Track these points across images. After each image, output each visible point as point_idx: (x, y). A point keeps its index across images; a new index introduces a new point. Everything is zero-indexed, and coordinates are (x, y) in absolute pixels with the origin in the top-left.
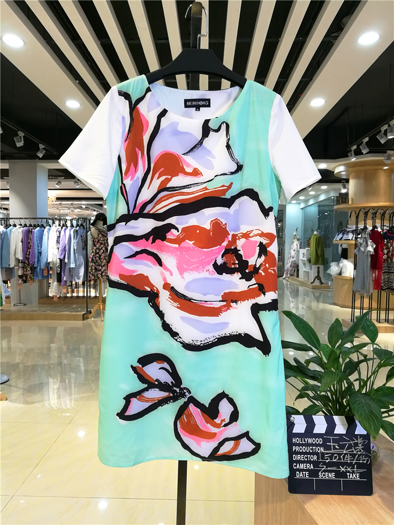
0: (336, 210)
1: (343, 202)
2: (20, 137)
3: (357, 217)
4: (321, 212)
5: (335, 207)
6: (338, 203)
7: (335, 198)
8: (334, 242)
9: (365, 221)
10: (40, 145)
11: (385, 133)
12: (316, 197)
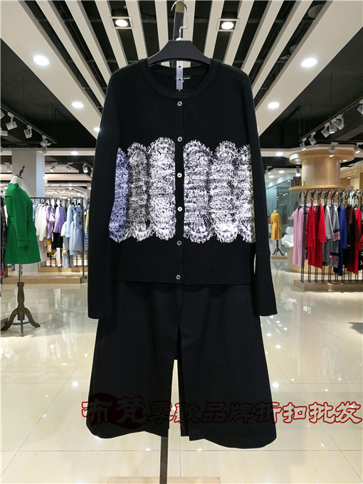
0: (292, 192)
1: (296, 185)
2: (29, 130)
5: (290, 189)
6: (293, 186)
7: (291, 181)
8: (290, 218)
10: (43, 136)
11: (328, 129)
12: (275, 180)
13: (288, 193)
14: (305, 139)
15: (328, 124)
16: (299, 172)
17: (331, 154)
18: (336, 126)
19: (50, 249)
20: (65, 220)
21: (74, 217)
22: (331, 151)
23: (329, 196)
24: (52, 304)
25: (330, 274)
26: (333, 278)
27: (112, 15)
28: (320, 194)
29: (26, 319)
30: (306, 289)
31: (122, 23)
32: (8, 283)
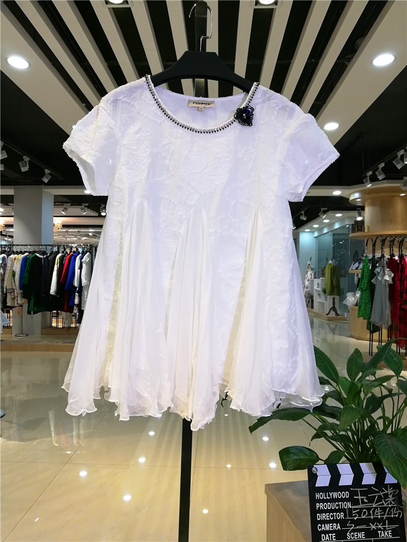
0: (352, 238)
1: (359, 230)
2: (26, 162)
3: (374, 245)
4: (335, 241)
5: (351, 235)
6: (354, 231)
7: (351, 227)
8: (350, 271)
9: (382, 249)
10: (46, 170)
11: (402, 159)
14: (370, 173)
17: (403, 192)
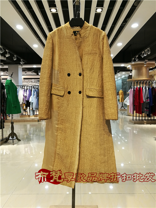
2: (15, 57)
3: (134, 84)
5: (127, 80)
7: (128, 77)
10: (21, 59)
11: (143, 54)
12: (121, 76)
13: (127, 82)
14: (133, 59)
15: (143, 52)
16: (131, 73)
17: (145, 65)
18: (147, 53)
19: (25, 107)
20: (31, 95)
21: (35, 94)
22: (145, 64)
23: (144, 83)
24: (26, 131)
25: (145, 117)
26: (146, 118)
27: (49, 7)
28: (140, 82)
29: (15, 138)
30: (135, 123)
31: (54, 10)
32: (7, 122)
